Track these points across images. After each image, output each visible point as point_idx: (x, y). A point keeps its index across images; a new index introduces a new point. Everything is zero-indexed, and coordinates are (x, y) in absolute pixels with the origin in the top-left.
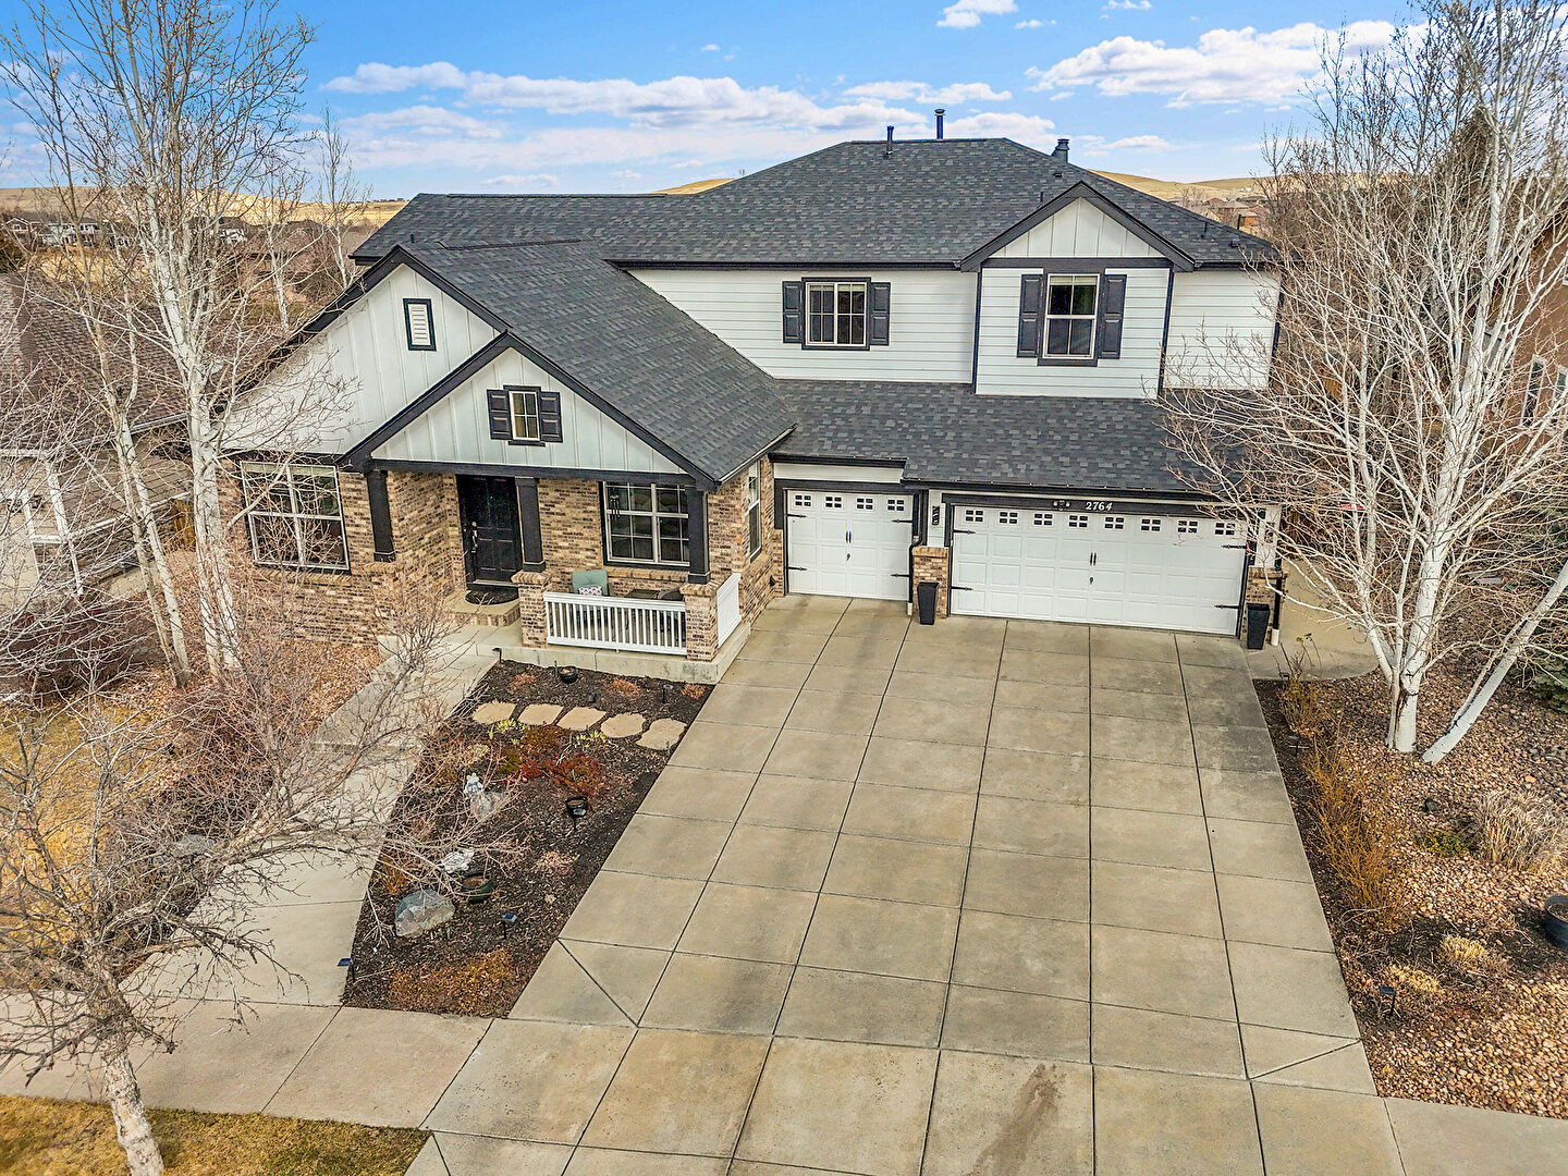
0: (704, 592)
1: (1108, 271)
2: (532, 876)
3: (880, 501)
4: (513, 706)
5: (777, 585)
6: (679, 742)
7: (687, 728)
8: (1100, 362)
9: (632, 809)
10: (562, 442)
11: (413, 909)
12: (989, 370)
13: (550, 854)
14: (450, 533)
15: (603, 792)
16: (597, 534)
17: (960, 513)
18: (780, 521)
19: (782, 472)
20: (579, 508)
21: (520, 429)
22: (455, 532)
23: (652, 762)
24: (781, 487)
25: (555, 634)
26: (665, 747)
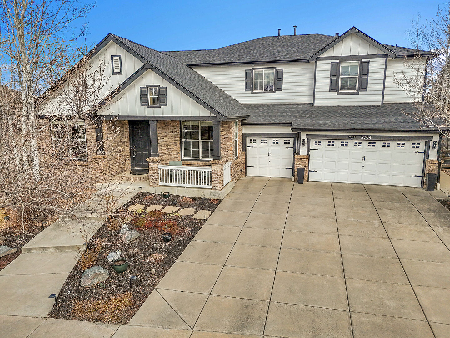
0: (219, 162)
1: (363, 60)
2: (145, 263)
3: (281, 141)
4: (144, 206)
5: (243, 172)
6: (209, 217)
7: (212, 213)
8: (360, 92)
9: (190, 239)
10: (167, 106)
11: (89, 273)
12: (319, 97)
13: (154, 255)
14: (126, 150)
15: (178, 233)
16: (179, 149)
17: (312, 142)
18: (245, 148)
19: (246, 130)
20: (172, 138)
21: (152, 102)
22: (127, 149)
23: (198, 223)
24: (245, 136)
25: (162, 181)
26: (204, 219)
